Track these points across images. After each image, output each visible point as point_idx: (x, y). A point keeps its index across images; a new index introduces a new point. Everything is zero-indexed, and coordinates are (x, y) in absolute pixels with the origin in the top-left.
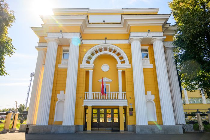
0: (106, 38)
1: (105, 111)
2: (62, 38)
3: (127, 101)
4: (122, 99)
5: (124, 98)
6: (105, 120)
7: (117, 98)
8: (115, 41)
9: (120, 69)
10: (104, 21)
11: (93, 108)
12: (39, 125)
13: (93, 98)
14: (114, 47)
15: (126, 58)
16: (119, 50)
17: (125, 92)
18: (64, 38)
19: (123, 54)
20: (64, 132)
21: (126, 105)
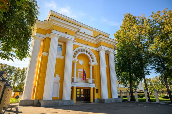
0: (87, 44)
1: (80, 90)
2: (63, 37)
3: (95, 84)
4: (92, 83)
5: (93, 83)
6: (80, 96)
7: (90, 83)
8: (90, 47)
9: (92, 65)
10: (85, 32)
11: (77, 88)
12: (48, 100)
13: (77, 82)
14: (89, 51)
15: (95, 59)
16: (92, 53)
17: (94, 79)
18: (65, 37)
19: (94, 56)
20: (68, 105)
21: (95, 87)
